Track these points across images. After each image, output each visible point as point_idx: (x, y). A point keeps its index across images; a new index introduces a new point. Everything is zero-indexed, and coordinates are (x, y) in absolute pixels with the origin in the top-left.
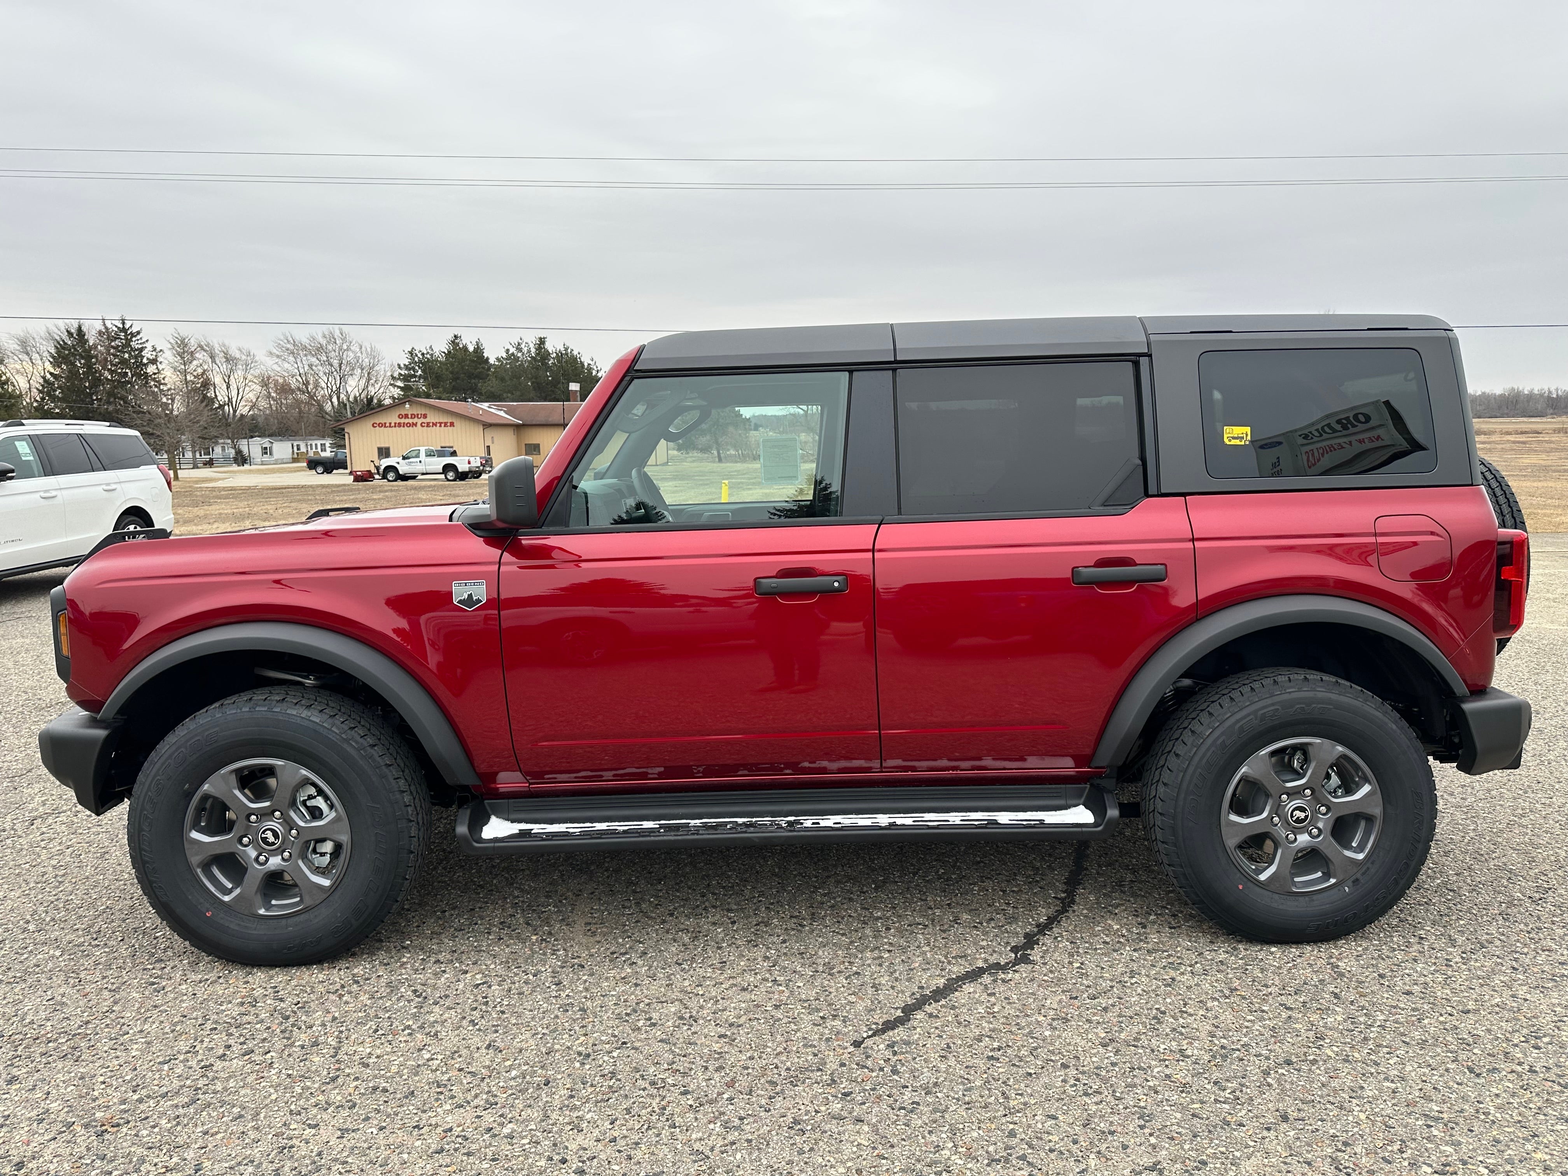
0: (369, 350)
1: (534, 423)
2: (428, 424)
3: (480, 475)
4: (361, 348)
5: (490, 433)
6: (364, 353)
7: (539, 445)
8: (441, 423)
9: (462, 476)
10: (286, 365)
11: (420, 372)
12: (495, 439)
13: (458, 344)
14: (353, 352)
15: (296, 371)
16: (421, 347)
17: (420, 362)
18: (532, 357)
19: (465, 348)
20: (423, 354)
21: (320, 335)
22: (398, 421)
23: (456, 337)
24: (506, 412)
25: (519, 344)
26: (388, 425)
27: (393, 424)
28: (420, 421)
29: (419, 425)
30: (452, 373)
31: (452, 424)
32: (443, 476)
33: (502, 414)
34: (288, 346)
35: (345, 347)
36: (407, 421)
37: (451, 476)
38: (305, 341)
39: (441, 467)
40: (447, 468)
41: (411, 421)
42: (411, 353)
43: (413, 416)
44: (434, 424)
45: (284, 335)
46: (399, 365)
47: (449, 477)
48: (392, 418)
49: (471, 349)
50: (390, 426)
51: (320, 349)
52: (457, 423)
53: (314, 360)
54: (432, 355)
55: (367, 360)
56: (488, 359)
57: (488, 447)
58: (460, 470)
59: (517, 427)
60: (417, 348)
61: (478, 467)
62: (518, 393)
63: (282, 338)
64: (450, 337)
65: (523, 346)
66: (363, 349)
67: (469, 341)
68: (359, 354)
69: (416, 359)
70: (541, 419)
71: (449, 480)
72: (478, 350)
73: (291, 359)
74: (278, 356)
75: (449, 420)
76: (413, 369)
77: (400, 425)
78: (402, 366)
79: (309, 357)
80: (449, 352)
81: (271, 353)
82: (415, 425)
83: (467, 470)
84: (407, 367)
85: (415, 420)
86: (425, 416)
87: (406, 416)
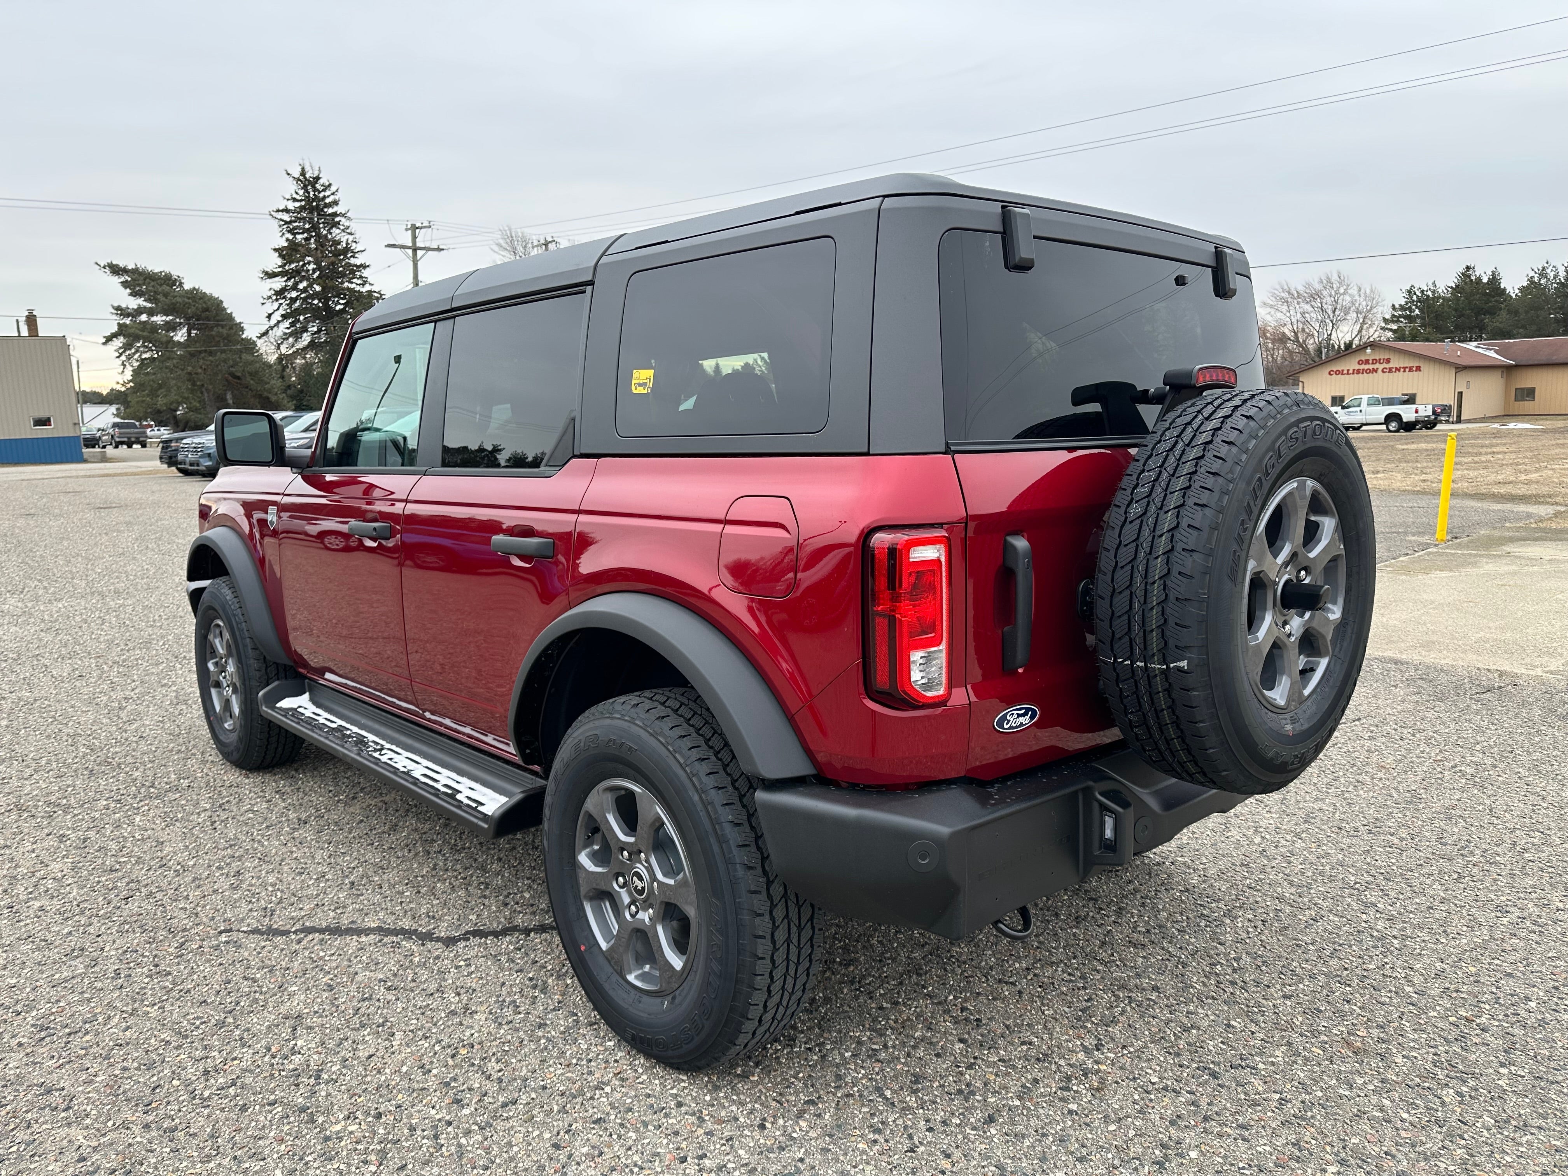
0: (1368, 292)
1: (1531, 363)
2: (1390, 369)
3: (1435, 425)
4: (1360, 290)
5: (1463, 378)
6: (1362, 295)
7: (1534, 388)
8: (1405, 368)
9: (1409, 427)
10: (1279, 315)
11: (1417, 312)
12: (1472, 385)
13: (1469, 276)
14: (1350, 295)
15: (1288, 319)
16: (1422, 284)
17: (1419, 300)
18: (1561, 283)
19: (1479, 280)
20: (1423, 292)
21: (1317, 280)
22: (1357, 367)
23: (1468, 268)
24: (1497, 352)
25: (1544, 269)
26: (1345, 372)
27: (1351, 372)
28: (1381, 367)
29: (1380, 371)
30: (1456, 310)
31: (1418, 369)
32: (1384, 427)
33: (1492, 354)
34: (1283, 295)
35: (1342, 291)
36: (1366, 367)
37: (1393, 426)
38: (1301, 289)
39: (1383, 417)
40: (1390, 418)
41: (1371, 367)
42: (1409, 292)
43: (1375, 361)
44: (1398, 370)
45: (1280, 284)
46: (1393, 306)
47: (1391, 428)
48: (1352, 364)
49: (1485, 280)
50: (1348, 374)
51: (1314, 296)
52: (1425, 367)
53: (1307, 307)
54: (1434, 292)
55: (1364, 303)
56: (1505, 289)
57: (1461, 393)
58: (1405, 420)
59: (1508, 368)
60: (1417, 286)
61: (1428, 417)
62: (1534, 328)
63: (1278, 287)
64: (1461, 269)
65: (1548, 271)
66: (1363, 291)
67: (1483, 273)
68: (1357, 297)
69: (1415, 298)
70: (1542, 358)
71: (1390, 431)
72: (1494, 280)
73: (1284, 308)
74: (1271, 306)
75: (1415, 364)
76: (1410, 309)
77: (1358, 372)
78: (1397, 306)
79: (1302, 305)
80: (1457, 286)
81: (1265, 304)
82: (1375, 371)
83: (1414, 420)
84: (1402, 308)
85: (1375, 366)
86: (1388, 361)
87: (1367, 362)
